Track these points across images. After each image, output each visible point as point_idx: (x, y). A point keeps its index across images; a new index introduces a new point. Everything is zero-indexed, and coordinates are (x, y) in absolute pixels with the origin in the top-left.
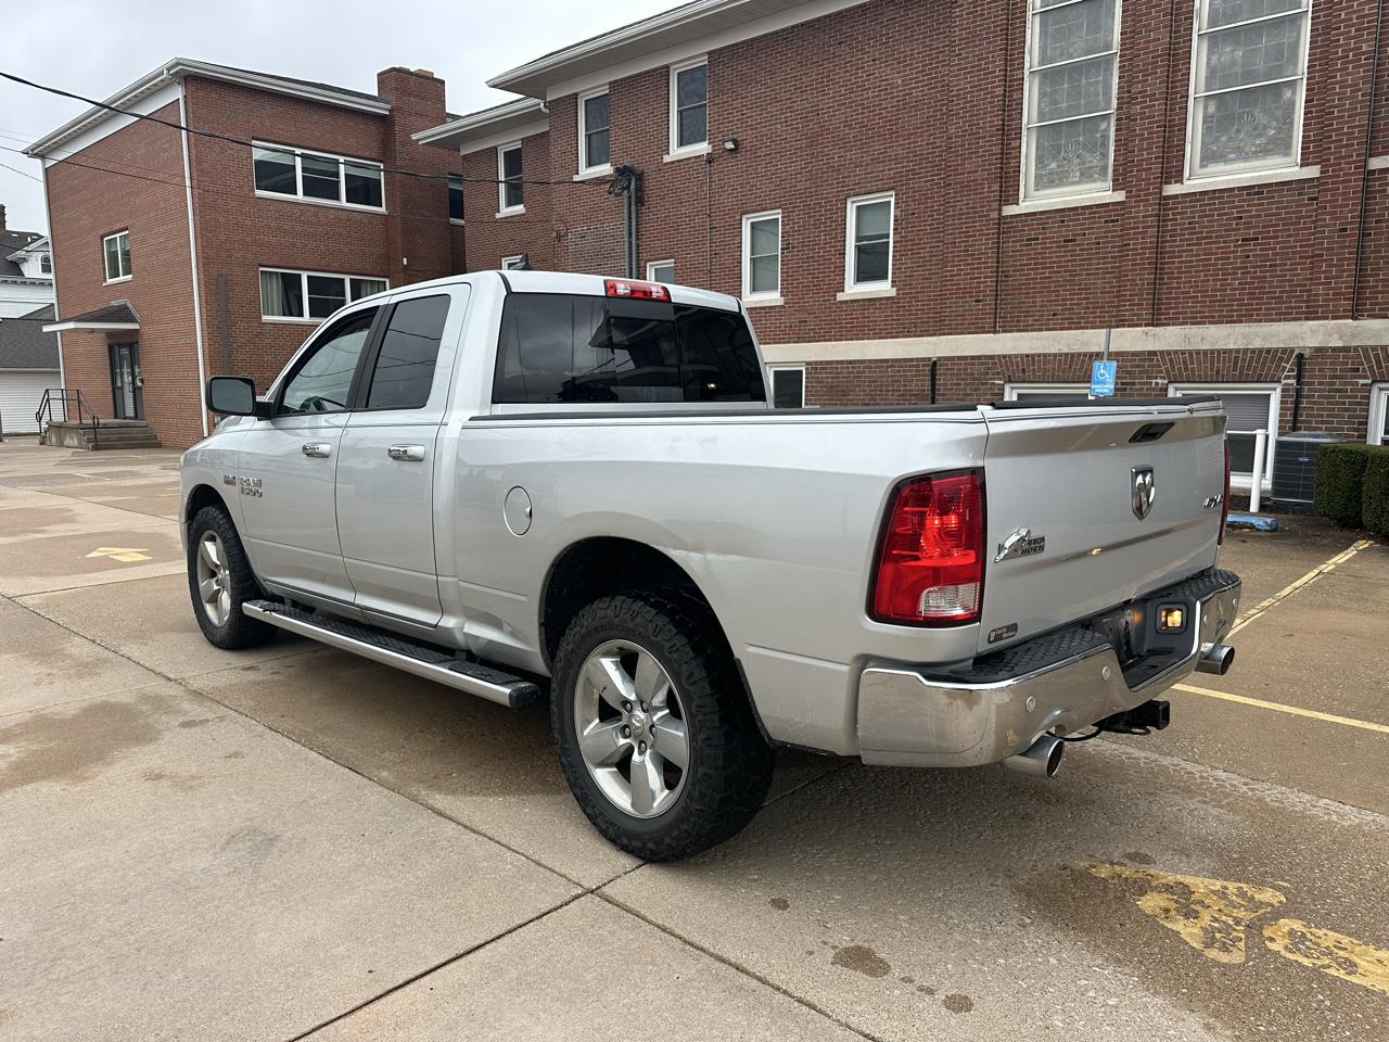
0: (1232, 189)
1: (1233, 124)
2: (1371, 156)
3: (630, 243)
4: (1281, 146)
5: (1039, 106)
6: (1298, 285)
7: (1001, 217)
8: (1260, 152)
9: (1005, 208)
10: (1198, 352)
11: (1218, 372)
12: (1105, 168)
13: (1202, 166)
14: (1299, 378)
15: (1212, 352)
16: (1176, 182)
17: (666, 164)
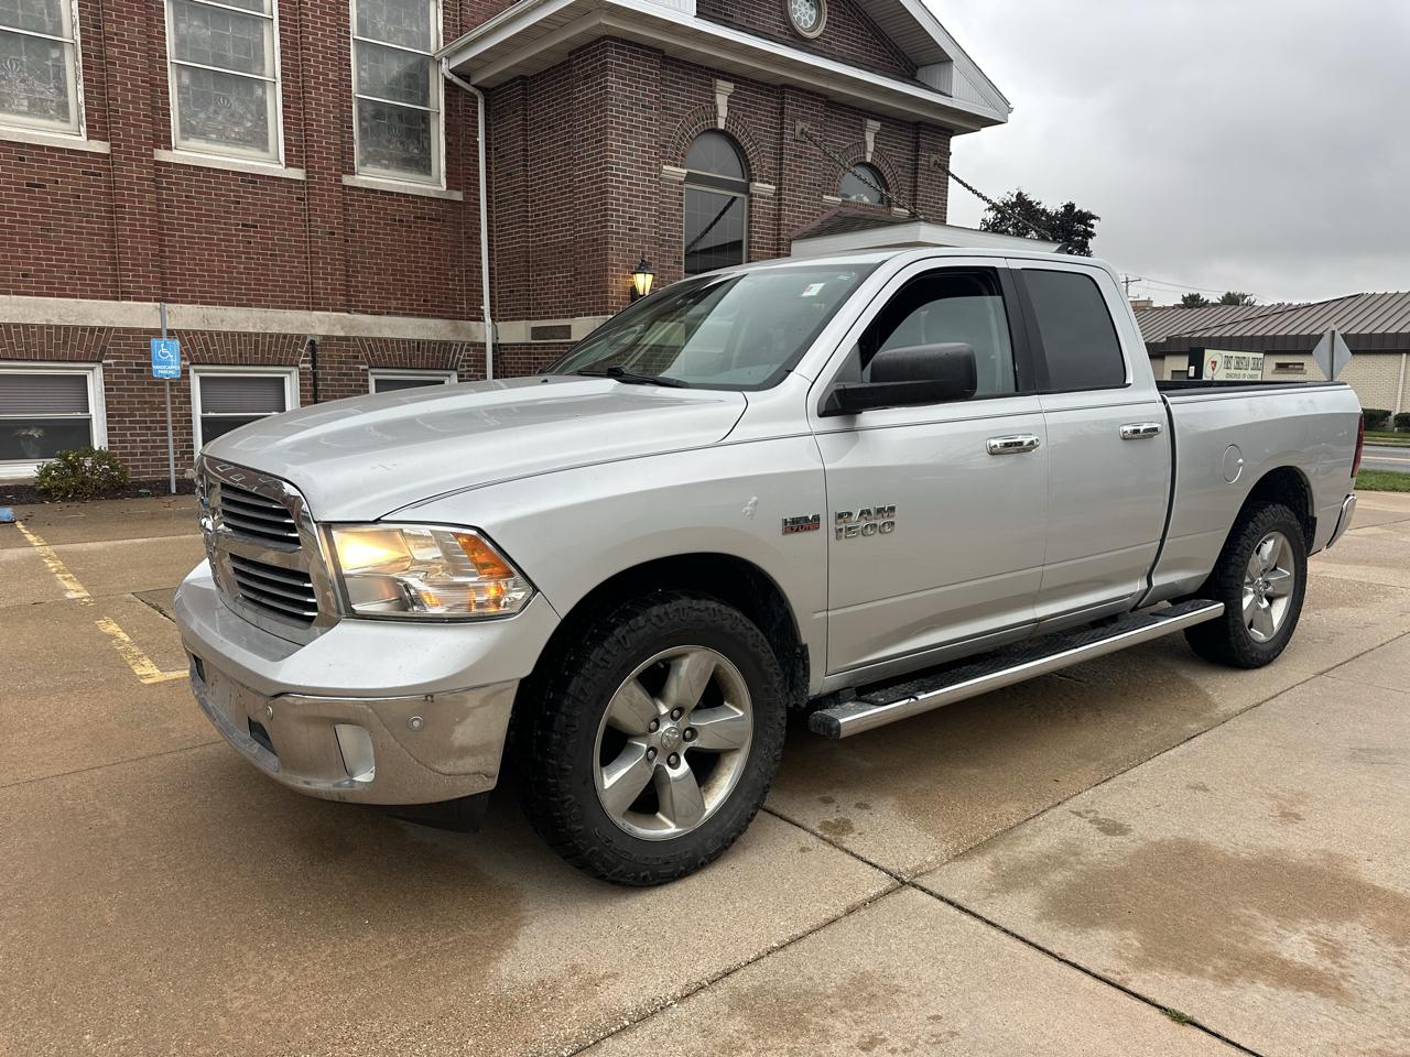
0: (227, 172)
1: (210, 104)
2: (342, 172)
4: (258, 139)
8: (240, 140)
10: (218, 334)
11: (241, 355)
13: (186, 138)
14: (314, 362)
15: (233, 334)
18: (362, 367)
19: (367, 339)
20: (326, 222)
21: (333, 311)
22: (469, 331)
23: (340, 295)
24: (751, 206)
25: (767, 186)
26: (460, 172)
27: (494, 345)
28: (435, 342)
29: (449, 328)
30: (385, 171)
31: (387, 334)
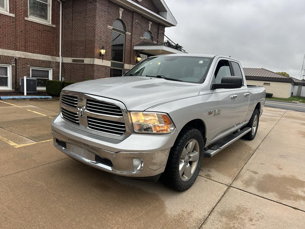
2: (25, 16)
4: (1, 5)
14: (16, 64)
18: (28, 66)
19: (30, 59)
20: (20, 29)
21: (21, 51)
22: (56, 59)
23: (23, 47)
24: (126, 37)
25: (129, 33)
26: (55, 20)
27: (62, 63)
28: (47, 61)
29: (51, 58)
30: (35, 17)
31: (35, 58)
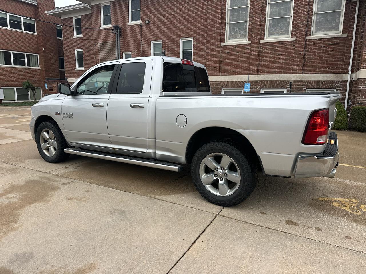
1: (276, 26)
2: (306, 36)
3: (118, 47)
4: (287, 32)
5: (230, 18)
6: (290, 66)
7: (221, 46)
8: (282, 33)
9: (221, 44)
10: (268, 81)
11: (272, 86)
12: (246, 35)
13: (269, 36)
14: (290, 87)
15: (271, 81)
16: (263, 40)
17: (128, 26)
18: (304, 89)
19: (307, 81)
20: (299, 50)
21: (298, 74)
22: (342, 77)
23: (301, 69)
27: (350, 81)
28: (329, 81)
29: (334, 76)
31: (313, 79)
